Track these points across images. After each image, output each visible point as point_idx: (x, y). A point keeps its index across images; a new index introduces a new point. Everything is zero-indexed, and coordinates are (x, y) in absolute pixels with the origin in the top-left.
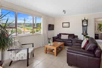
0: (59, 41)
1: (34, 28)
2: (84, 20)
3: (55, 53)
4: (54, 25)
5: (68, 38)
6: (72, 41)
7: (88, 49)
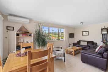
0: (78, 46)
1: (59, 36)
2: (103, 29)
3: (73, 54)
4: (74, 34)
5: (86, 45)
6: (90, 47)
7: (99, 52)
